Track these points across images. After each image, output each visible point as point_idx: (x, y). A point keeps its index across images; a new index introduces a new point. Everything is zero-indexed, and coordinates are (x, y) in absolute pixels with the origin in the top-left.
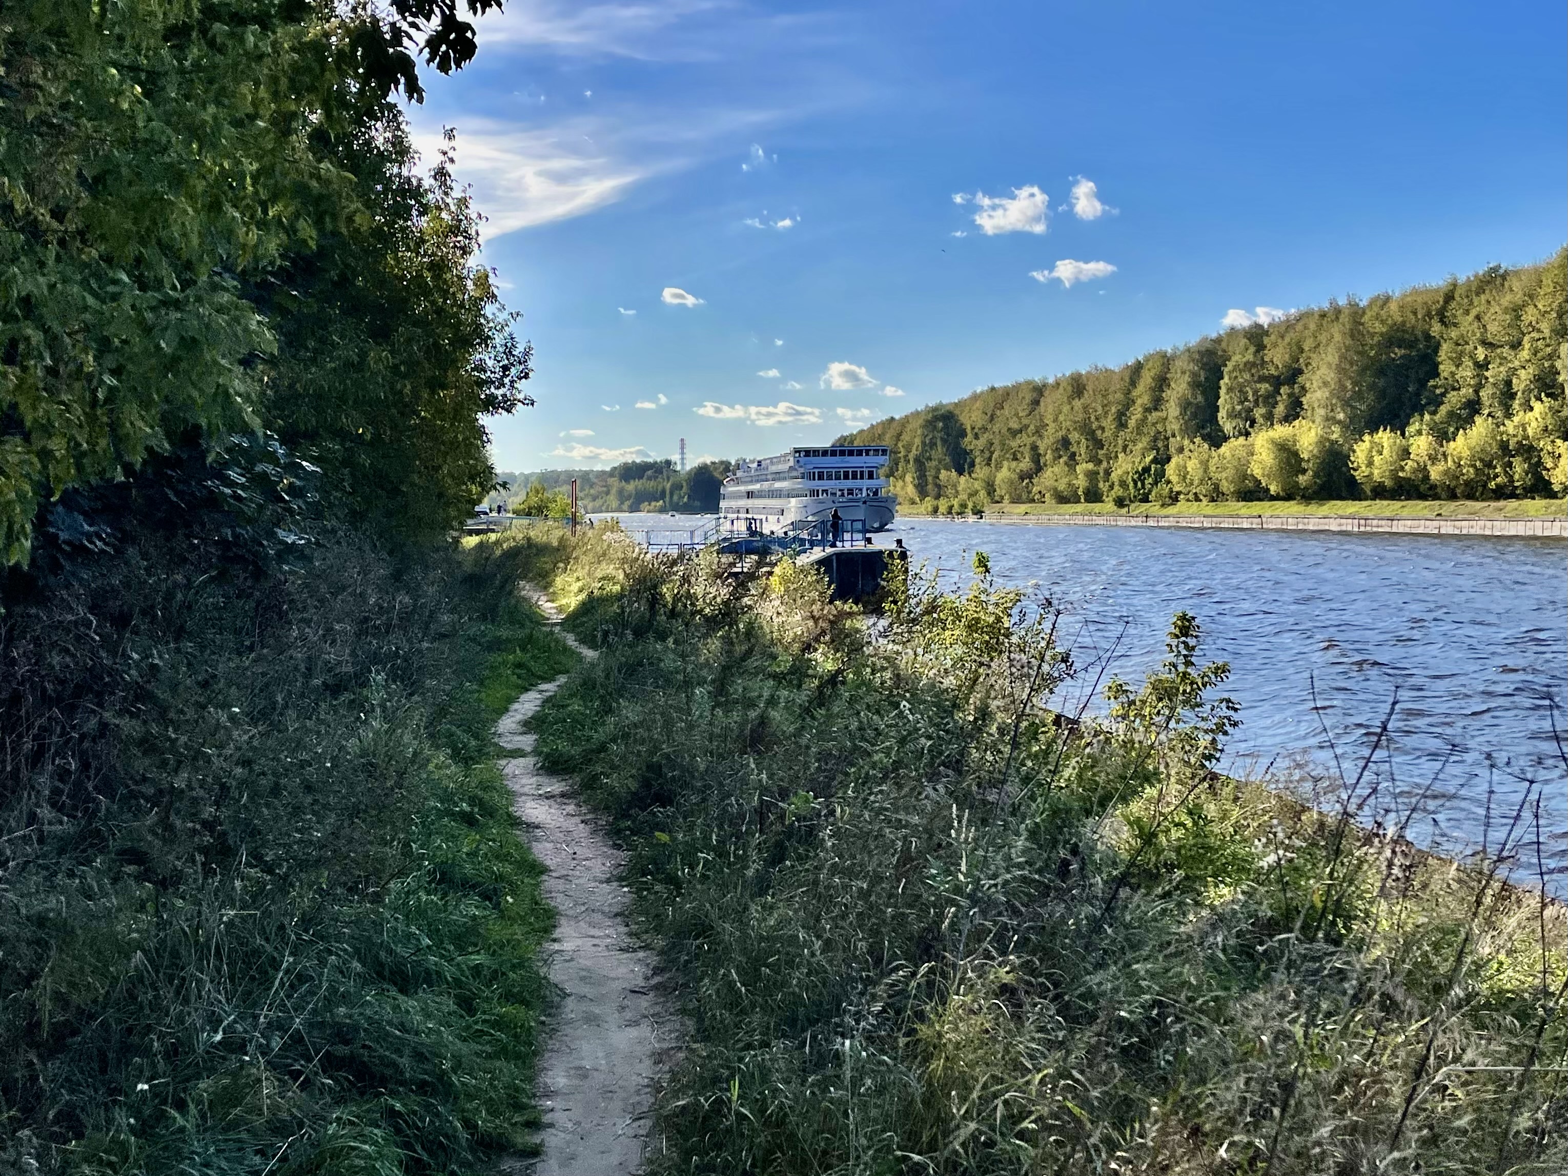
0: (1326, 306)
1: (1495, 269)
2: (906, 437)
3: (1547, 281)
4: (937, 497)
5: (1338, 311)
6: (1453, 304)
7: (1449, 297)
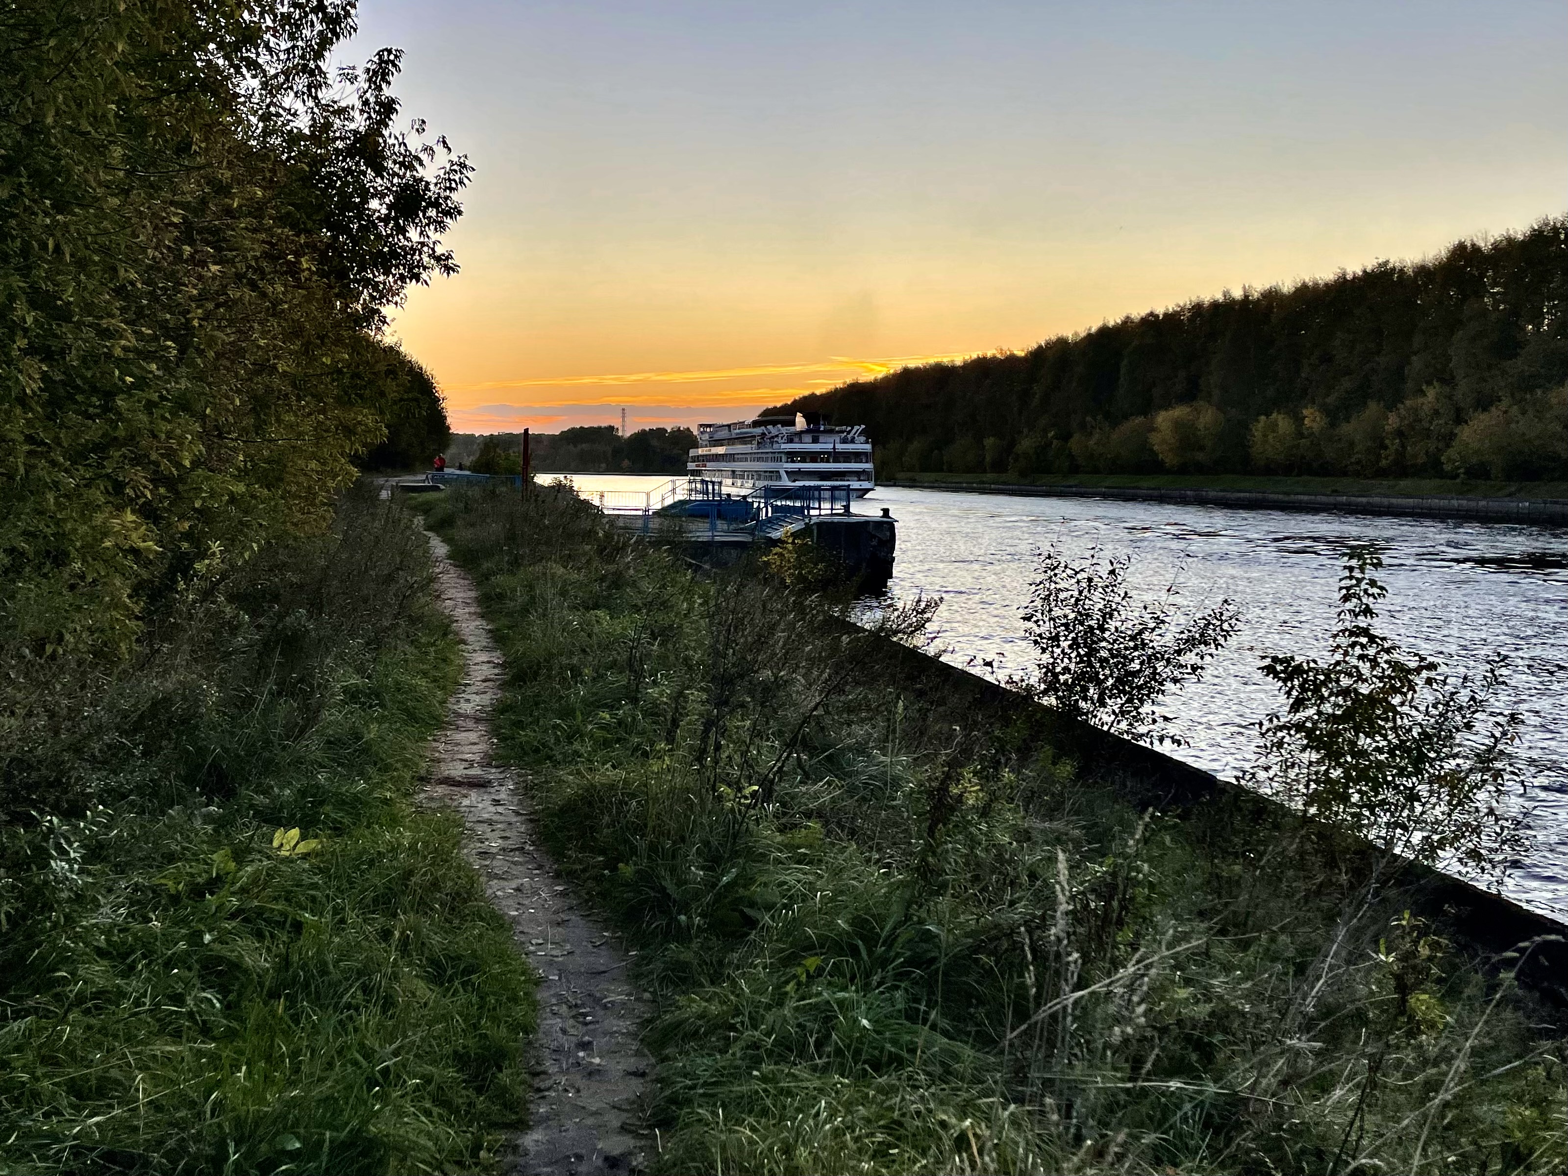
0: (1220, 298)
1: (1385, 265)
5: (1232, 303)
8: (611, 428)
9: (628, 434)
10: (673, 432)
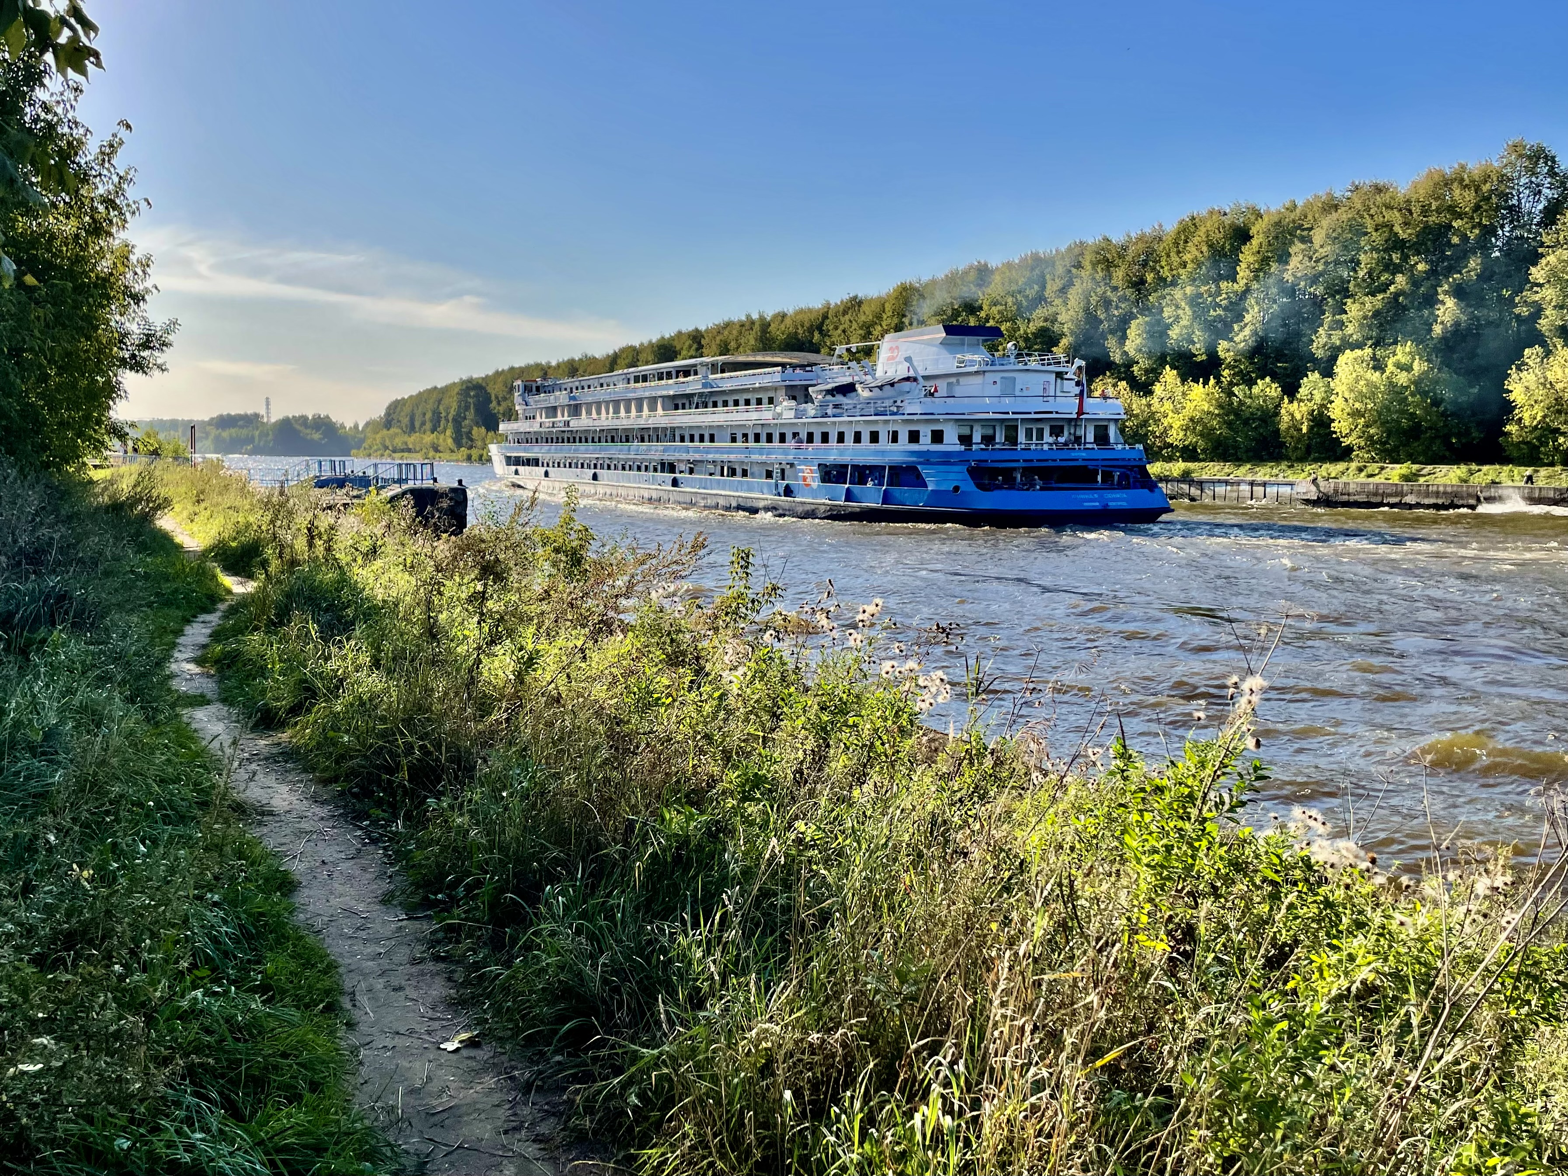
0: (744, 318)
1: (856, 297)
2: (446, 401)
3: (888, 307)
4: (470, 448)
5: (753, 323)
6: (827, 322)
7: (825, 317)
8: (257, 416)
9: (273, 420)
10: (314, 418)
